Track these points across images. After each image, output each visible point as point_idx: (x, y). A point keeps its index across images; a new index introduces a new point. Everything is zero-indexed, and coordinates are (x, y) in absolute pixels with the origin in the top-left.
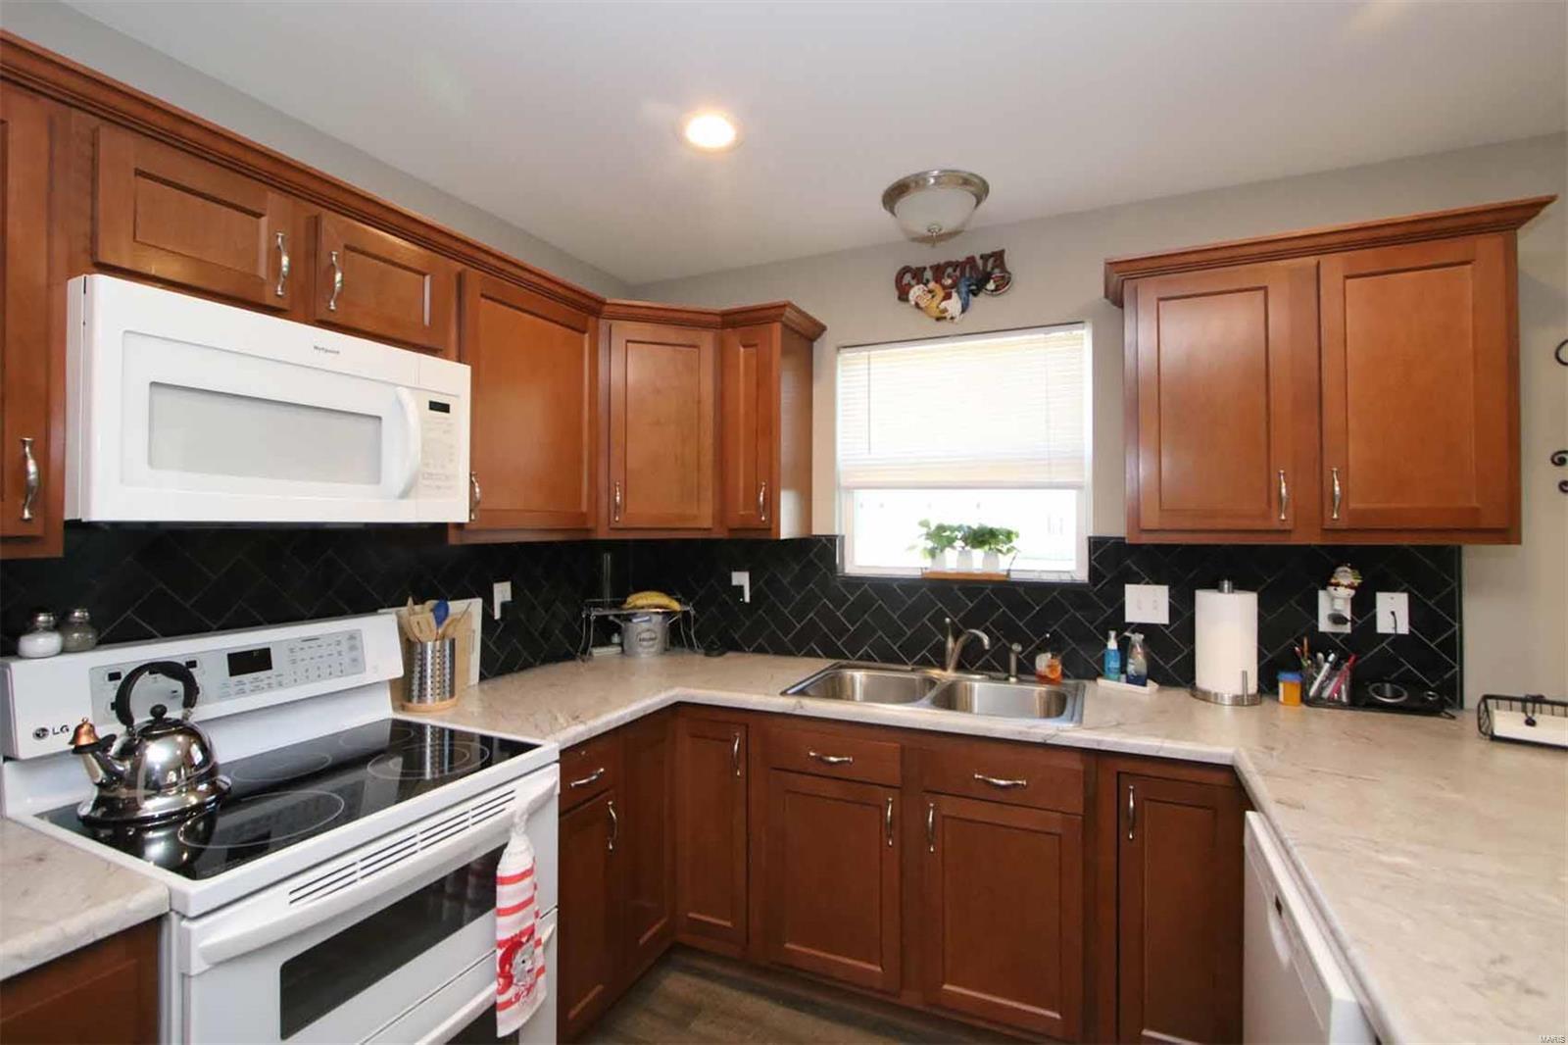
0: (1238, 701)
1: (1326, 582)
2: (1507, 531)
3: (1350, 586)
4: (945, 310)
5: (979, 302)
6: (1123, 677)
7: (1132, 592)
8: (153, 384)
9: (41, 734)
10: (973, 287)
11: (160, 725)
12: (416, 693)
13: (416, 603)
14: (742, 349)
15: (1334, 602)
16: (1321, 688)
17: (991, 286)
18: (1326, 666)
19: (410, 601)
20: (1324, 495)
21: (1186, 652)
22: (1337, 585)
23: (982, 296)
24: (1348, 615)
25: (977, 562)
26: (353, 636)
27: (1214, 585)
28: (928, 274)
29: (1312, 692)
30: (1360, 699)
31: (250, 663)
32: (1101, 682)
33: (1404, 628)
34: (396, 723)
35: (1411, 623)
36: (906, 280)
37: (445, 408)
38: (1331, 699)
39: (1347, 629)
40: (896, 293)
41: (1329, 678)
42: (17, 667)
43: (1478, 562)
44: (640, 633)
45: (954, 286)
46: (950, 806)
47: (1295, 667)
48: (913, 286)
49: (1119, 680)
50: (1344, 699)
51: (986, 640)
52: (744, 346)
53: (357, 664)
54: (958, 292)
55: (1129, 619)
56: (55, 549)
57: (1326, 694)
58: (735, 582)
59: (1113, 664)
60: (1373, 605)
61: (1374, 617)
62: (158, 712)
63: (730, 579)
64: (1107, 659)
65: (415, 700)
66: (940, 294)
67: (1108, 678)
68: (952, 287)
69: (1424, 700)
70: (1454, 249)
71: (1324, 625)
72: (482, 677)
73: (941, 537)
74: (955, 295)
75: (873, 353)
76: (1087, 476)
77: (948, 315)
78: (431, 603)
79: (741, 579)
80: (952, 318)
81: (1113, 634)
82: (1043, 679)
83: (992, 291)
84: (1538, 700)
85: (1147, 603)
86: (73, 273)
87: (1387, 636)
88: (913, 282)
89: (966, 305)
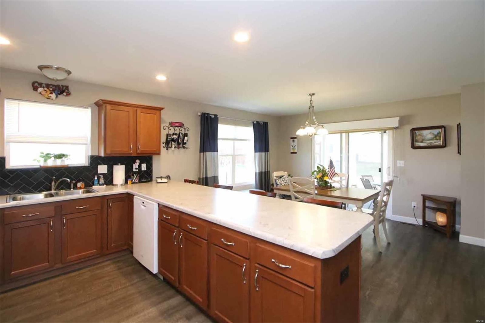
0: (122, 185)
1: (134, 162)
2: (159, 154)
3: (138, 163)
5: (60, 97)
6: (99, 185)
7: (100, 167)
10: (59, 93)
15: (136, 166)
16: (134, 181)
17: (65, 94)
18: (135, 177)
20: (137, 148)
21: (111, 178)
22: (137, 163)
23: (61, 95)
24: (138, 168)
25: (59, 163)
27: (117, 164)
29: (133, 181)
30: (140, 182)
32: (93, 186)
33: (145, 170)
35: (146, 168)
36: (35, 86)
39: (137, 170)
40: (32, 88)
41: (136, 178)
43: (155, 158)
46: (69, 217)
47: (130, 178)
48: (38, 88)
49: (97, 185)
50: (138, 182)
51: (69, 180)
54: (54, 93)
55: (99, 173)
57: (135, 182)
59: (96, 182)
60: (141, 166)
61: (141, 168)
64: (95, 181)
66: (49, 92)
67: (95, 186)
68: (52, 91)
69: (148, 180)
70: (154, 112)
71: (134, 170)
73: (47, 156)
75: (20, 102)
76: (89, 142)
77: (51, 98)
80: (52, 99)
81: (96, 176)
82: (80, 188)
83: (65, 95)
84: (162, 177)
85: (103, 169)
87: (143, 171)
88: (39, 86)
89: (57, 97)
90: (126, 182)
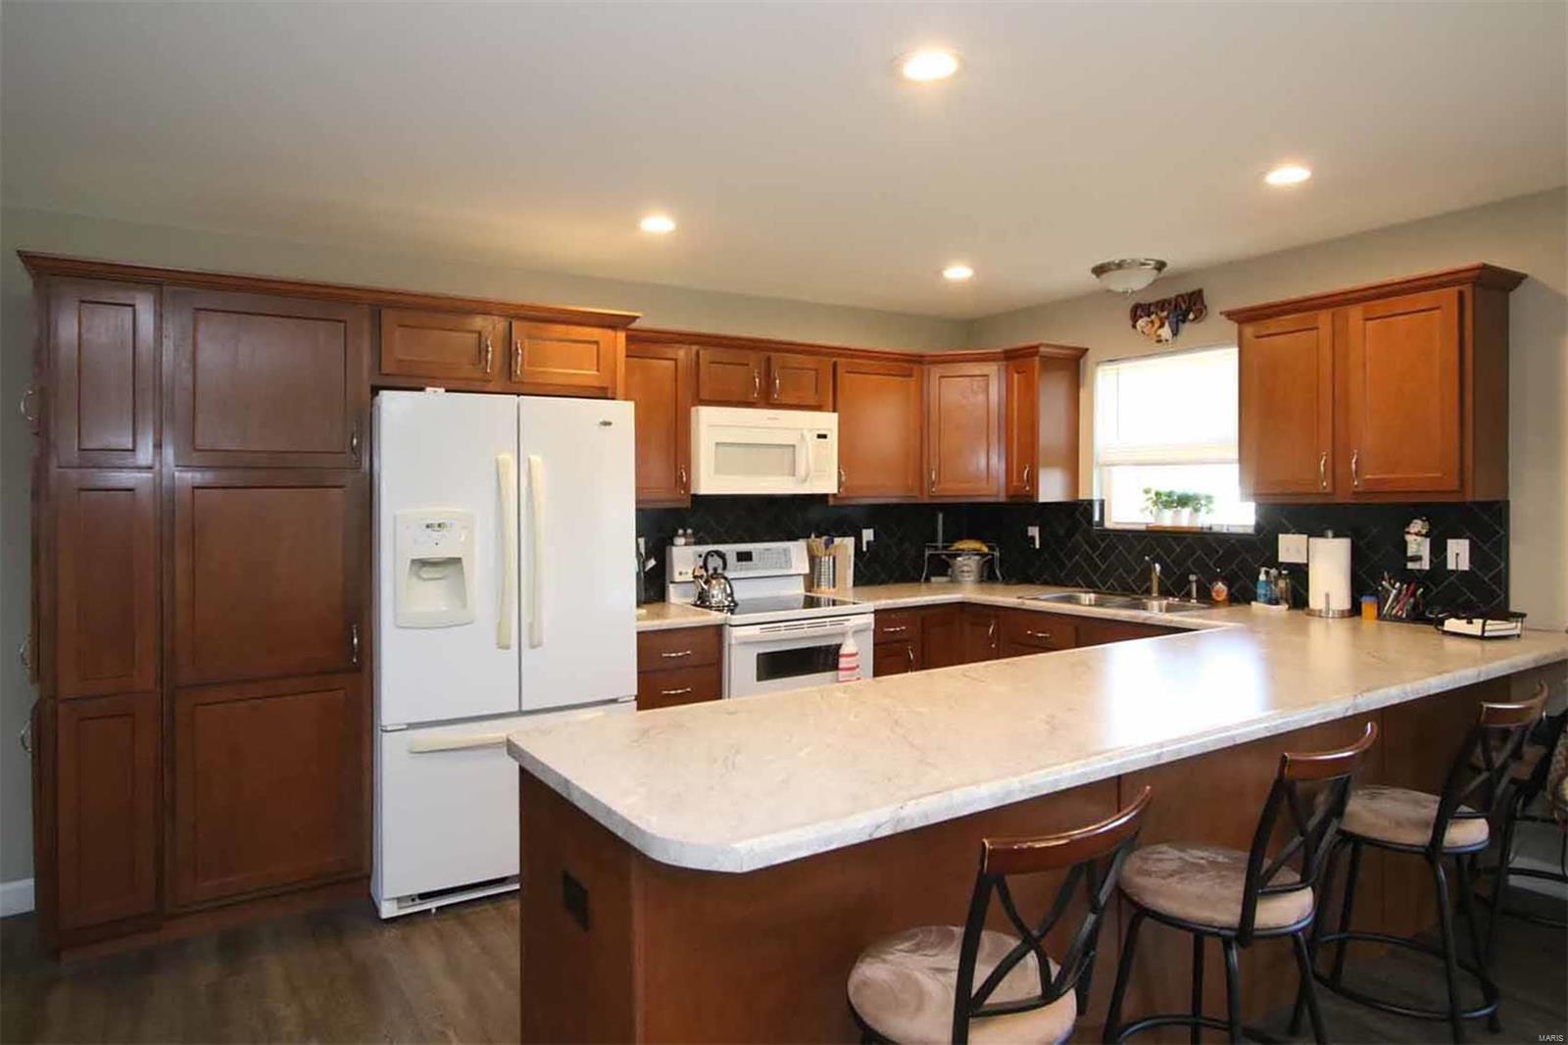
0: (1340, 615)
3: (1426, 535)
4: (1160, 336)
5: (1185, 328)
6: (1268, 600)
7: (1285, 539)
8: (717, 444)
9: (681, 574)
10: (1180, 317)
11: (716, 575)
12: (816, 584)
13: (817, 537)
14: (1016, 376)
16: (1391, 608)
17: (1191, 316)
18: (1394, 592)
19: (813, 536)
20: (1350, 472)
23: (1187, 325)
24: (1426, 554)
25: (1184, 519)
26: (786, 551)
28: (1152, 309)
29: (1385, 611)
30: (1415, 615)
31: (744, 557)
32: (1253, 603)
33: (1465, 566)
34: (806, 597)
35: (1470, 562)
36: (1139, 311)
37: (825, 436)
38: (1396, 616)
39: (1423, 566)
40: (1131, 321)
42: (674, 549)
44: (960, 567)
45: (1167, 317)
48: (1141, 317)
49: (1264, 602)
50: (1404, 615)
52: (1018, 373)
53: (788, 563)
54: (1171, 321)
55: (1281, 560)
56: (687, 504)
57: (1393, 613)
58: (1030, 534)
59: (1260, 591)
60: (1445, 549)
61: (1446, 557)
62: (715, 569)
63: (1027, 531)
64: (1257, 588)
65: (815, 587)
66: (1158, 323)
67: (1257, 601)
71: (1409, 564)
72: (855, 585)
74: (1167, 324)
75: (1120, 366)
77: (1162, 339)
78: (825, 538)
79: (1034, 531)
80: (1167, 341)
81: (1265, 569)
83: (1193, 320)
85: (1293, 548)
86: (694, 405)
87: (1453, 571)
88: (1142, 314)
89: (1175, 333)
90: (1355, 610)
